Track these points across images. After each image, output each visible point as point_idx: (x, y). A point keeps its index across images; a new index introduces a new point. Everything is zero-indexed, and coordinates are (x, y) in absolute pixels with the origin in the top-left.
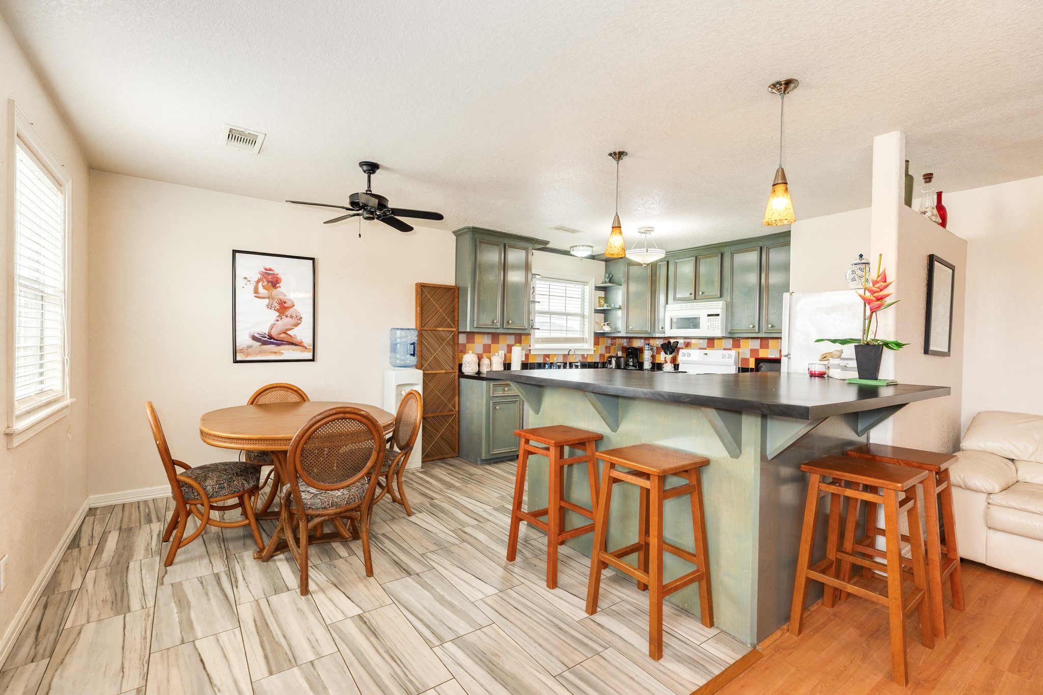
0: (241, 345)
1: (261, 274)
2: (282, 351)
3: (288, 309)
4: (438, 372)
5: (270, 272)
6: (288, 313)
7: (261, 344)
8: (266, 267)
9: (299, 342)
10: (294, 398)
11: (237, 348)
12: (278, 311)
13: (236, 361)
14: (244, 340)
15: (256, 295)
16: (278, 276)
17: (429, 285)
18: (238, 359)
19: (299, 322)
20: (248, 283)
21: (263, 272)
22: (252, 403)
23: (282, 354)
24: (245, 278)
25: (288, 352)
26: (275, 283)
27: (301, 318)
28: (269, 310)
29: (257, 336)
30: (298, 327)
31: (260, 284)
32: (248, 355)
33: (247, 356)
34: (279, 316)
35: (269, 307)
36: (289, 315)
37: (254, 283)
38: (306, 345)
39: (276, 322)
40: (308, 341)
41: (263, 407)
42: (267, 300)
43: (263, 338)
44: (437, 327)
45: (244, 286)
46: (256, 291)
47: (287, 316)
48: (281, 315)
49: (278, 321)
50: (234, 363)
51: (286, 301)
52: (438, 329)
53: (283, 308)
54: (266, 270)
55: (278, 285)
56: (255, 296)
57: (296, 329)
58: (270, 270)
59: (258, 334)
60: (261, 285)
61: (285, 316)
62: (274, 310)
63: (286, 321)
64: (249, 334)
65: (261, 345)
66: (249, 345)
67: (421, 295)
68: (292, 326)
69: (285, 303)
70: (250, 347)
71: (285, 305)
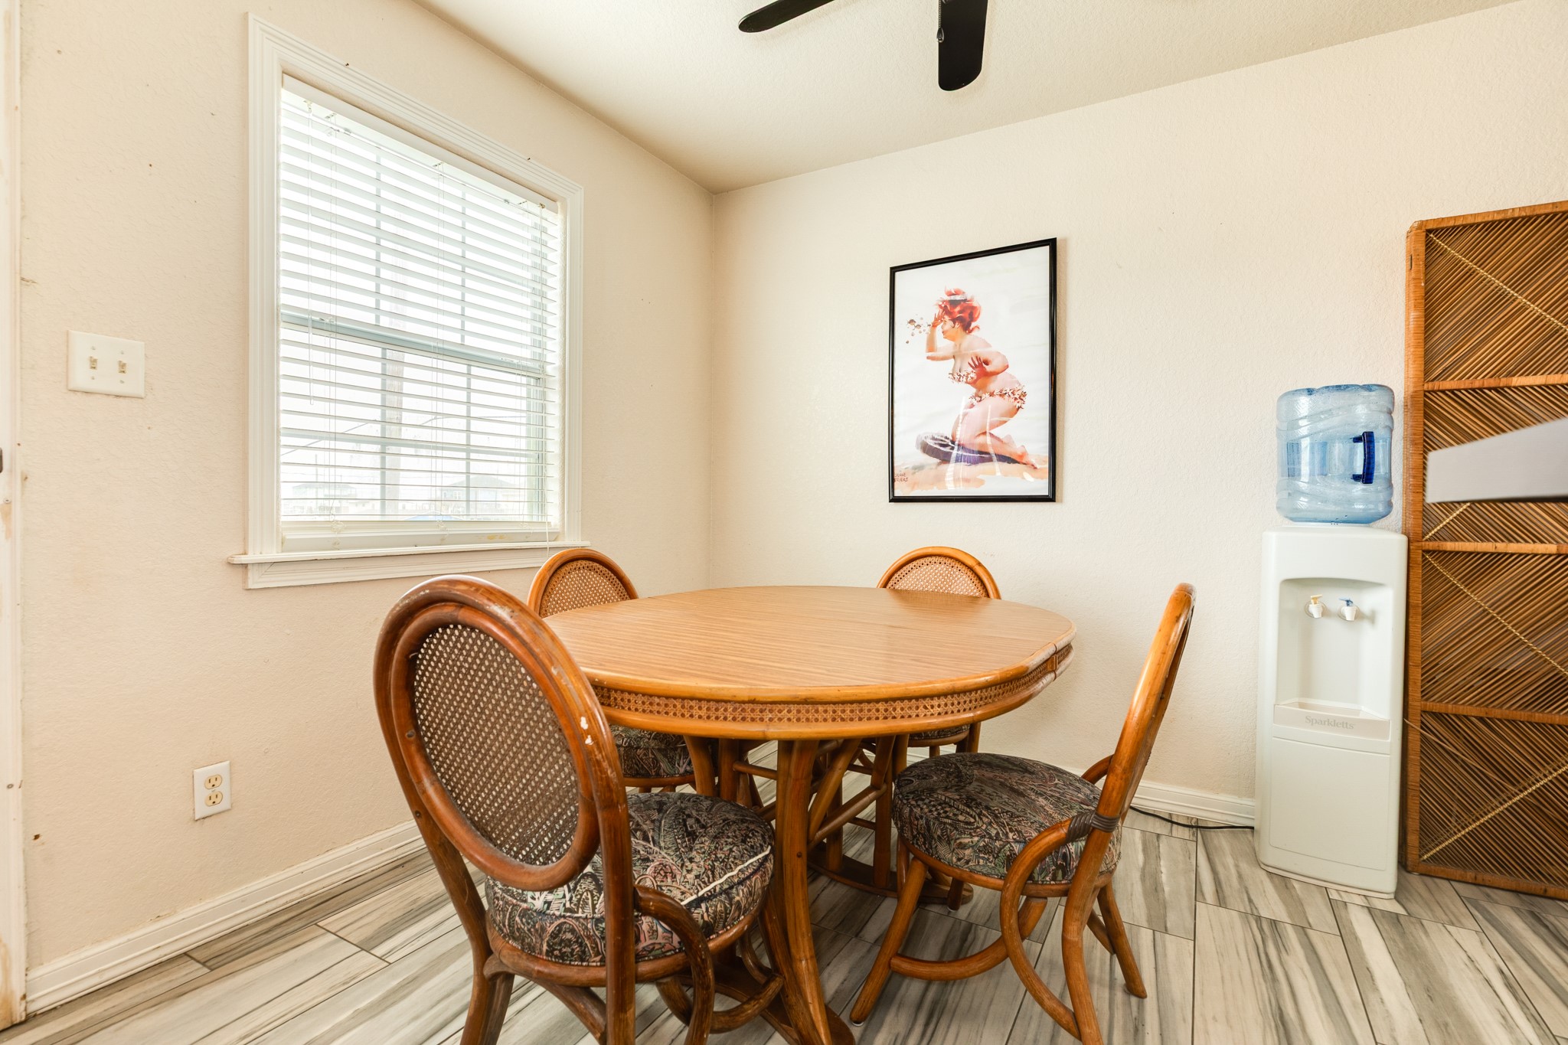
0: (903, 465)
1: (940, 306)
2: (981, 477)
3: (994, 377)
4: (1513, 548)
5: (958, 298)
6: (995, 385)
7: (938, 461)
8: (948, 289)
9: (1019, 453)
10: (964, 585)
11: (896, 472)
12: (973, 383)
13: (895, 499)
14: (908, 453)
15: (930, 354)
16: (975, 304)
17: (1470, 221)
18: (898, 493)
19: (1018, 405)
20: (917, 330)
21: (943, 301)
22: (885, 586)
23: (982, 482)
24: (912, 321)
25: (996, 479)
26: (968, 320)
27: (1024, 394)
28: (956, 383)
29: (931, 443)
30: (1016, 416)
31: (939, 329)
32: (914, 485)
33: (913, 488)
34: (977, 395)
35: (956, 376)
36: (997, 392)
37: (928, 329)
38: (1033, 461)
39: (969, 410)
40: (1038, 451)
41: (902, 595)
42: (950, 364)
43: (942, 449)
44: (1511, 374)
45: (910, 338)
46: (931, 346)
47: (992, 395)
48: (980, 394)
49: (972, 406)
50: (890, 501)
51: (990, 358)
52: (1517, 381)
53: (983, 372)
54: (950, 294)
55: (973, 325)
56: (928, 358)
57: (1013, 422)
58: (957, 293)
59: (933, 439)
60: (941, 331)
61: (987, 395)
62: (967, 382)
63: (992, 405)
64: (917, 440)
65: (939, 464)
66: (917, 464)
67: (1427, 266)
68: (1002, 416)
69: (987, 363)
70: (919, 468)
71: (988, 368)
